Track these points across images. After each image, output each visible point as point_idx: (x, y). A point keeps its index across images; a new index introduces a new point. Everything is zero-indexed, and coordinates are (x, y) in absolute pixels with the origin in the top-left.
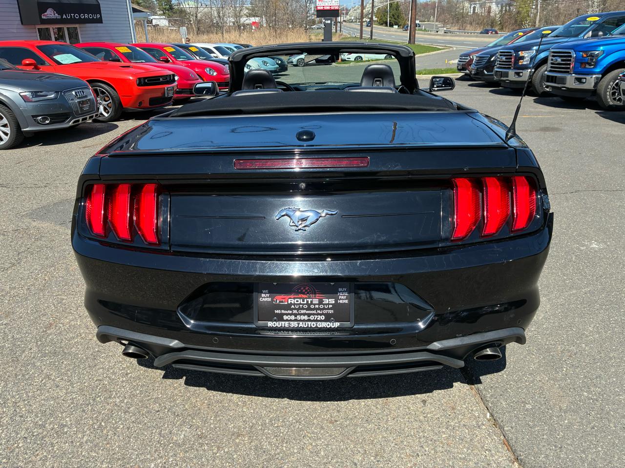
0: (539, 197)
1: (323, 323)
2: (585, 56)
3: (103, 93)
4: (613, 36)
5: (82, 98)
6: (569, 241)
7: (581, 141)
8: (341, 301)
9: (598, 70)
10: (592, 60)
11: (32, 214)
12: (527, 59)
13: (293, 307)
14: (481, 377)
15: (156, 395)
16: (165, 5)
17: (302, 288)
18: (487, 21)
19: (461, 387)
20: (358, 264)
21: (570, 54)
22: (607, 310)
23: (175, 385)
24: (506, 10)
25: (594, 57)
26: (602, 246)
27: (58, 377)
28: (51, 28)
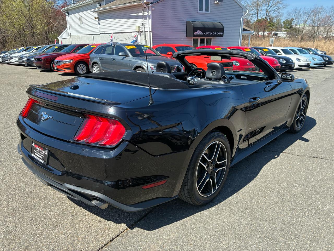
13: (37, 150)
16: (288, 26)
28: (199, 38)
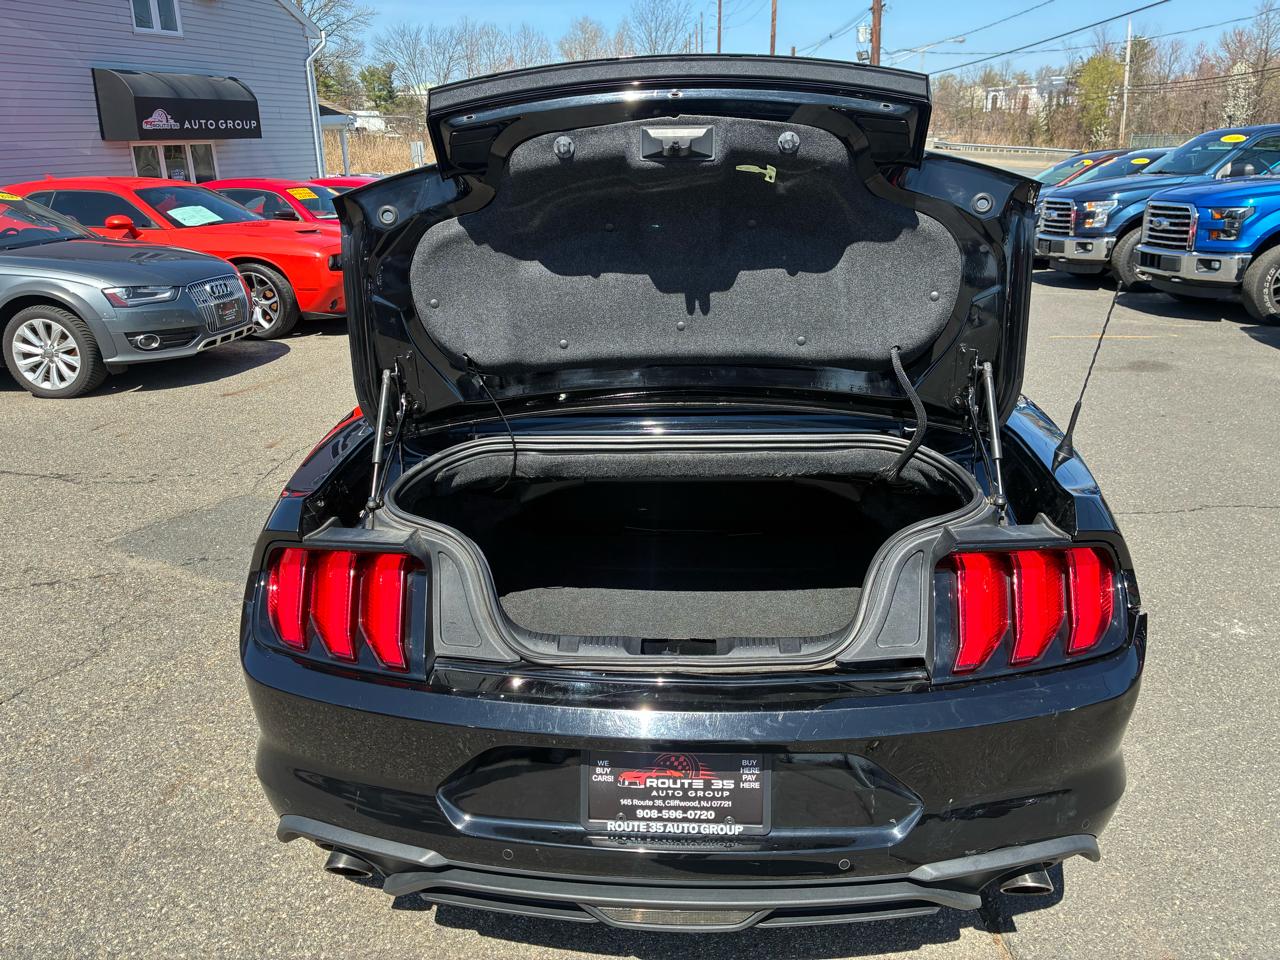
0: (1119, 586)
1: (712, 826)
2: (1217, 216)
3: (262, 283)
4: (1275, 177)
5: (223, 297)
6: (1188, 619)
7: (1212, 395)
8: (746, 785)
9: (1244, 245)
10: (1231, 225)
11: (127, 541)
12: (1100, 217)
13: (654, 793)
14: (1014, 918)
15: (381, 943)
16: (380, 90)
17: (673, 759)
18: (1020, 126)
19: (975, 938)
20: (780, 718)
21: (1186, 213)
22: (1261, 773)
23: (417, 924)
24: (1058, 104)
25: (1235, 218)
26: (1253, 631)
27: (192, 902)
28: (160, 146)
